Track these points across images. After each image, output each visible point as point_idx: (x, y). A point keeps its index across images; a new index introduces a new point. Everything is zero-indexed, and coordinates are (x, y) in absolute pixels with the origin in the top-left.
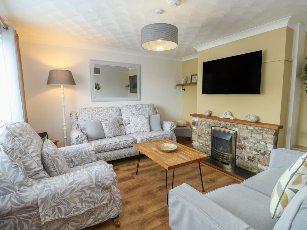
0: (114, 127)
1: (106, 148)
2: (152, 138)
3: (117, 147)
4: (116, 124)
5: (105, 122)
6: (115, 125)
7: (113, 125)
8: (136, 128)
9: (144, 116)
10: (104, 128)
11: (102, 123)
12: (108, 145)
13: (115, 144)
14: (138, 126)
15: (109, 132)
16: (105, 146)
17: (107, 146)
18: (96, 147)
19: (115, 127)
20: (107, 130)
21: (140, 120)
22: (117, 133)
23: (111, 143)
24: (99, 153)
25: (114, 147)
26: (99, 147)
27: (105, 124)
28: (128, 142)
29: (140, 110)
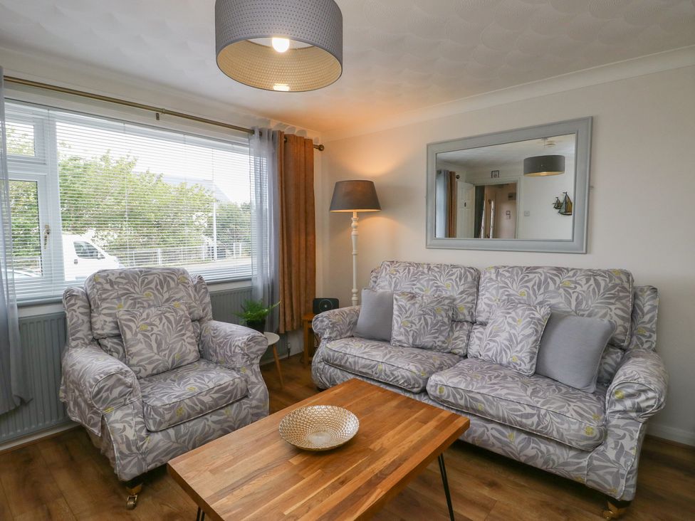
0: (422, 321)
1: (348, 363)
2: (479, 397)
3: (370, 372)
4: (435, 316)
5: (400, 303)
6: (427, 316)
7: (421, 315)
8: (492, 344)
9: (527, 312)
10: (394, 316)
11: (395, 302)
12: (353, 359)
13: (368, 362)
14: (496, 339)
15: (402, 330)
16: (346, 358)
17: (350, 360)
18: (331, 353)
19: (427, 324)
20: (397, 322)
21: (510, 320)
22: (427, 340)
23: (361, 356)
24: (339, 371)
25: (364, 370)
26: (336, 354)
27: (398, 306)
28: (395, 373)
29: (539, 289)
